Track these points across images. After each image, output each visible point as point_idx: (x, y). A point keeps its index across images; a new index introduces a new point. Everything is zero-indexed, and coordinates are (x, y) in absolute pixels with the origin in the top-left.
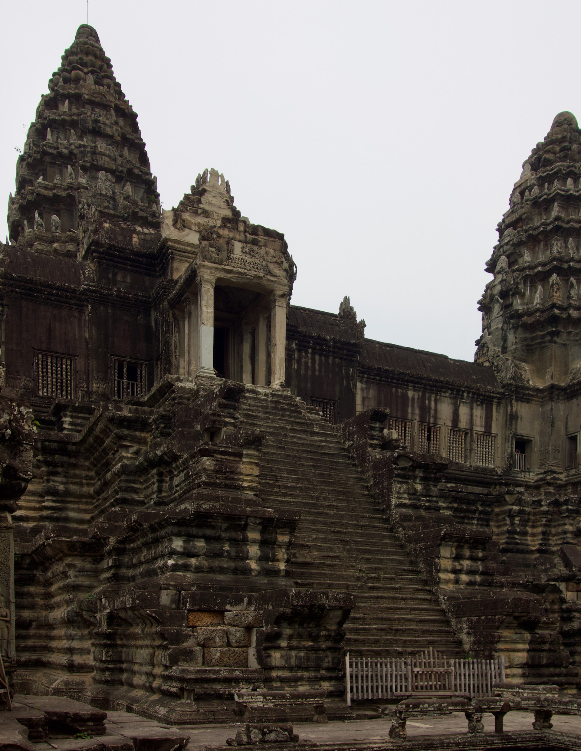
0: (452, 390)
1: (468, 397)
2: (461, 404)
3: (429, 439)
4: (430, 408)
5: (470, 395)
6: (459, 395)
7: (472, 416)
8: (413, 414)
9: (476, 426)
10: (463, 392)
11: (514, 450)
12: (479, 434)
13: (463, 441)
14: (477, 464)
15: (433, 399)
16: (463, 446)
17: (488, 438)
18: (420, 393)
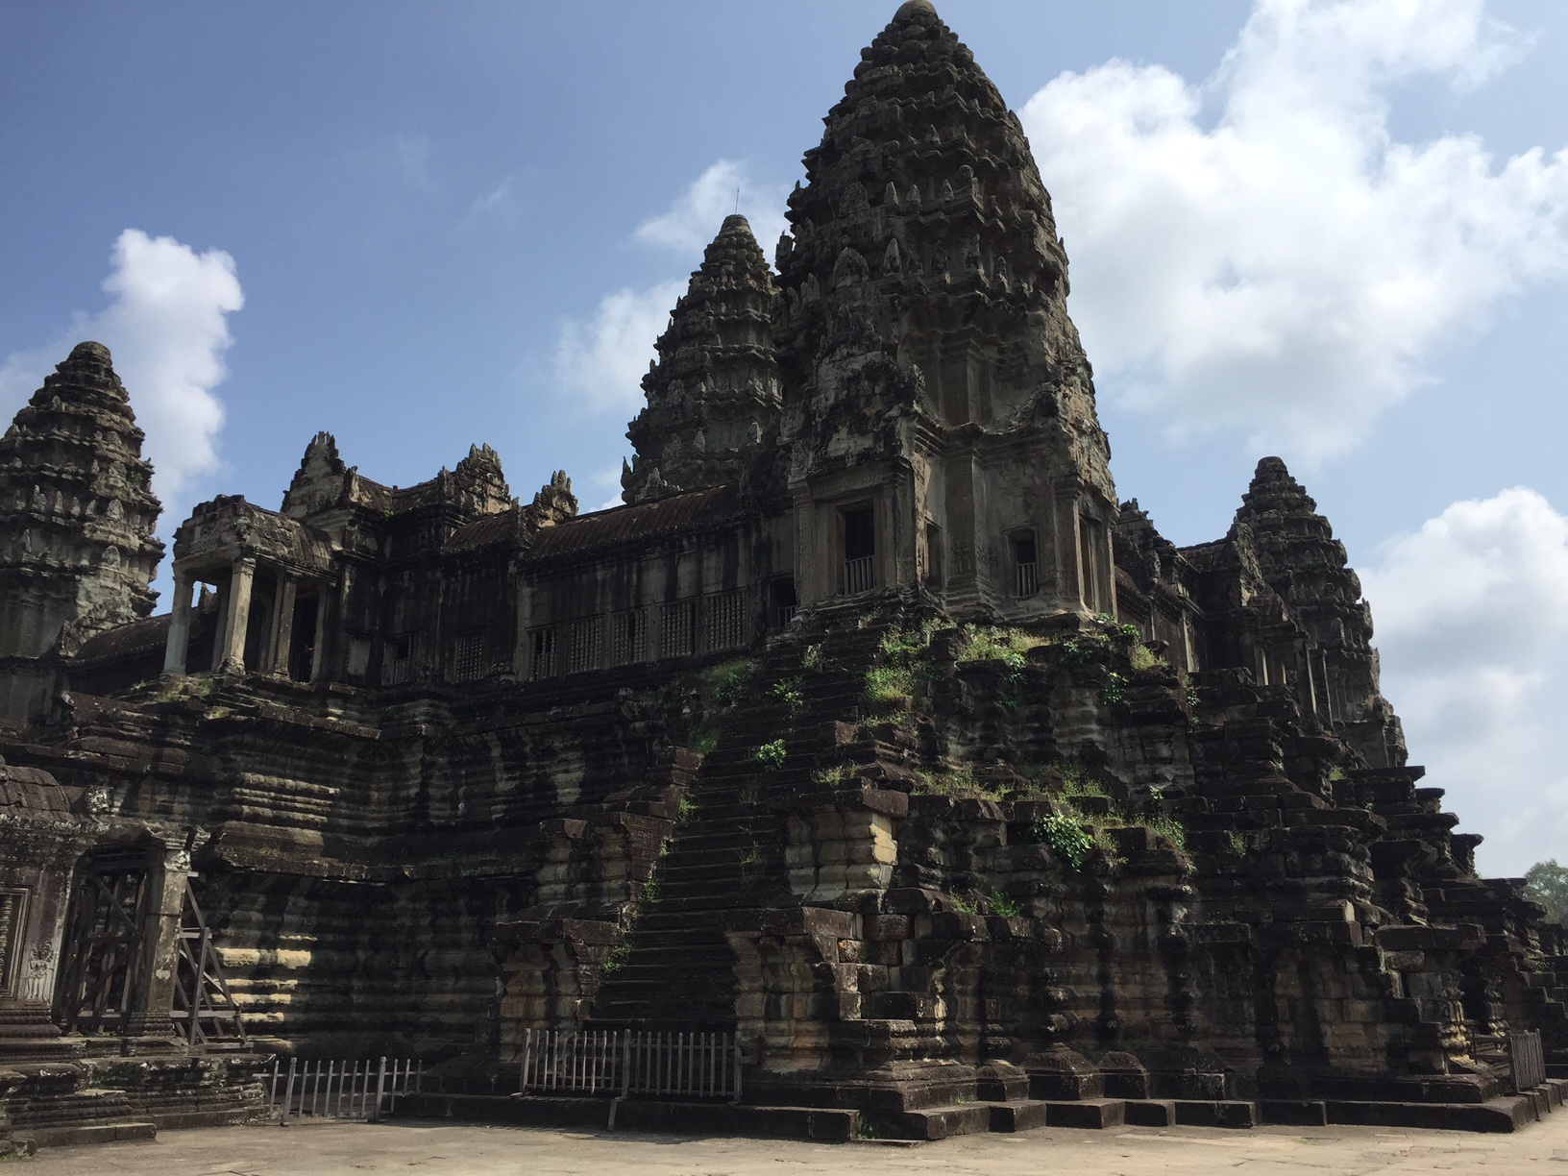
0: (663, 544)
1: (690, 545)
2: (682, 559)
4: (629, 585)
6: (675, 547)
7: (700, 573)
8: (602, 603)
9: (708, 584)
10: (680, 541)
11: (768, 604)
12: (714, 598)
13: (689, 618)
14: (712, 649)
15: (635, 569)
16: (689, 627)
17: (733, 598)
18: (615, 569)
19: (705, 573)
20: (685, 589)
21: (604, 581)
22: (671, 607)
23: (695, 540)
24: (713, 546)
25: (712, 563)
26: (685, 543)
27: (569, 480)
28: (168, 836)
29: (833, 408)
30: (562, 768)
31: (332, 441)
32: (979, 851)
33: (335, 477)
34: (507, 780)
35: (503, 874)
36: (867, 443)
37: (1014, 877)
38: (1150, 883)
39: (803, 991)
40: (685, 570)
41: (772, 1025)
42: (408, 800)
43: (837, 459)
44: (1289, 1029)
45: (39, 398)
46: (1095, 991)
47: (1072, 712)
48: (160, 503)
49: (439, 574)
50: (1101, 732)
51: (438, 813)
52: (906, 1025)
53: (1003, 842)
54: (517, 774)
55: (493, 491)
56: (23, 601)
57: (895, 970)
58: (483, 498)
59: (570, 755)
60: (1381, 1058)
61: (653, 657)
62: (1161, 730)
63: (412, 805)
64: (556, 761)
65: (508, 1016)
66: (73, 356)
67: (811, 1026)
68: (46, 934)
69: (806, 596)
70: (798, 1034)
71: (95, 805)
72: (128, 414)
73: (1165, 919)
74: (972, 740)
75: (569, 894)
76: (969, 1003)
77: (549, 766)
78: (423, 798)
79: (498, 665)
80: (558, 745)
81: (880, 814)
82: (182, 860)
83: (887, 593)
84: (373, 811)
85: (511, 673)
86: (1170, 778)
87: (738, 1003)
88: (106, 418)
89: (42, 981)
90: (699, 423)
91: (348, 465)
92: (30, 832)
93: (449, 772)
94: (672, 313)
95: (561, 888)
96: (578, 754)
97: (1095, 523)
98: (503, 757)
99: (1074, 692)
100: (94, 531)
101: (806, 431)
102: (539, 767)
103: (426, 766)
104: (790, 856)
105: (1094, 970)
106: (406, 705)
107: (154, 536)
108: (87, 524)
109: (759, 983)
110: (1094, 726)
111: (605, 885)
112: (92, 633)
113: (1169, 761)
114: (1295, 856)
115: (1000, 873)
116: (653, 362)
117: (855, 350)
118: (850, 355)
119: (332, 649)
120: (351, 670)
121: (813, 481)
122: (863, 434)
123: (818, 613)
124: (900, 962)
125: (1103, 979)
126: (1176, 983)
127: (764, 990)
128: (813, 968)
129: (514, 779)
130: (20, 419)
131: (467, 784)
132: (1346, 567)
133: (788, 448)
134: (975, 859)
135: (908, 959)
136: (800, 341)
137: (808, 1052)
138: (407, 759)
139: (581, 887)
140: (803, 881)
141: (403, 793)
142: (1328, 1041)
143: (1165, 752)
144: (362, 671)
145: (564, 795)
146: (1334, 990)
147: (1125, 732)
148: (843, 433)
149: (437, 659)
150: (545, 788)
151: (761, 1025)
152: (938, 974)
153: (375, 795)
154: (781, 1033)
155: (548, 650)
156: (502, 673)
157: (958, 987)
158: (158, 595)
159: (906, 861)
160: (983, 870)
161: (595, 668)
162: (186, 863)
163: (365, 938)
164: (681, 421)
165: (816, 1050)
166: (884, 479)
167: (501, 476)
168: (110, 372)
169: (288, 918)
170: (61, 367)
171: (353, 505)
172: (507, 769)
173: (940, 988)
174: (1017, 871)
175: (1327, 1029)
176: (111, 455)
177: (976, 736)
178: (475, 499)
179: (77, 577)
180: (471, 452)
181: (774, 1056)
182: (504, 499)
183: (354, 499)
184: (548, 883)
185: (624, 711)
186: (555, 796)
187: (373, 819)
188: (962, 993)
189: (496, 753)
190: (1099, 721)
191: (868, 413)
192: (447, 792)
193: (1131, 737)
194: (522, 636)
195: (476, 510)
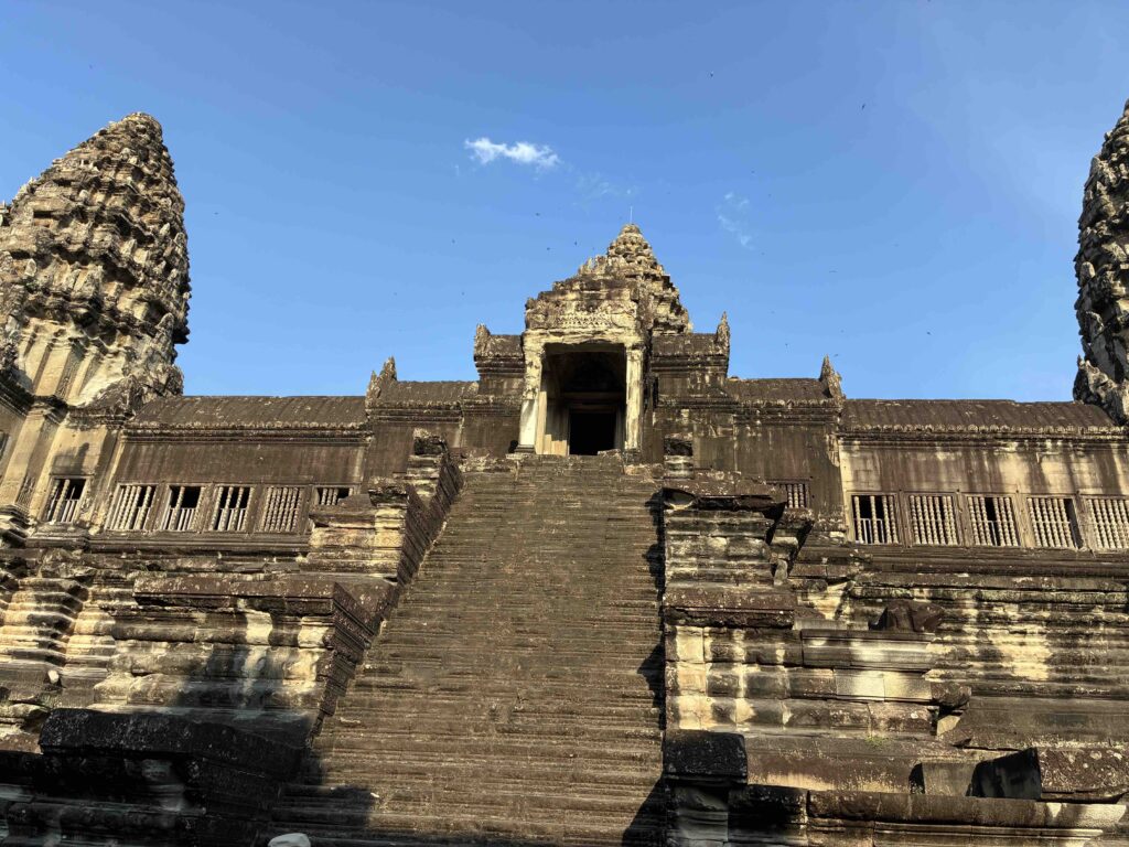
0: (1021, 440)
1: (1055, 447)
2: (1045, 459)
4: (981, 470)
5: (1059, 443)
6: (1036, 446)
7: (1071, 473)
8: (951, 483)
9: (1084, 487)
10: (1043, 440)
12: (1093, 499)
13: (1064, 513)
15: (985, 458)
16: (1066, 522)
18: (960, 454)
19: (1077, 475)
20: (1055, 486)
21: (947, 463)
22: (1040, 499)
25: (1085, 469)
26: (1049, 444)
40: (1052, 469)
61: (1027, 544)
194: (846, 497)
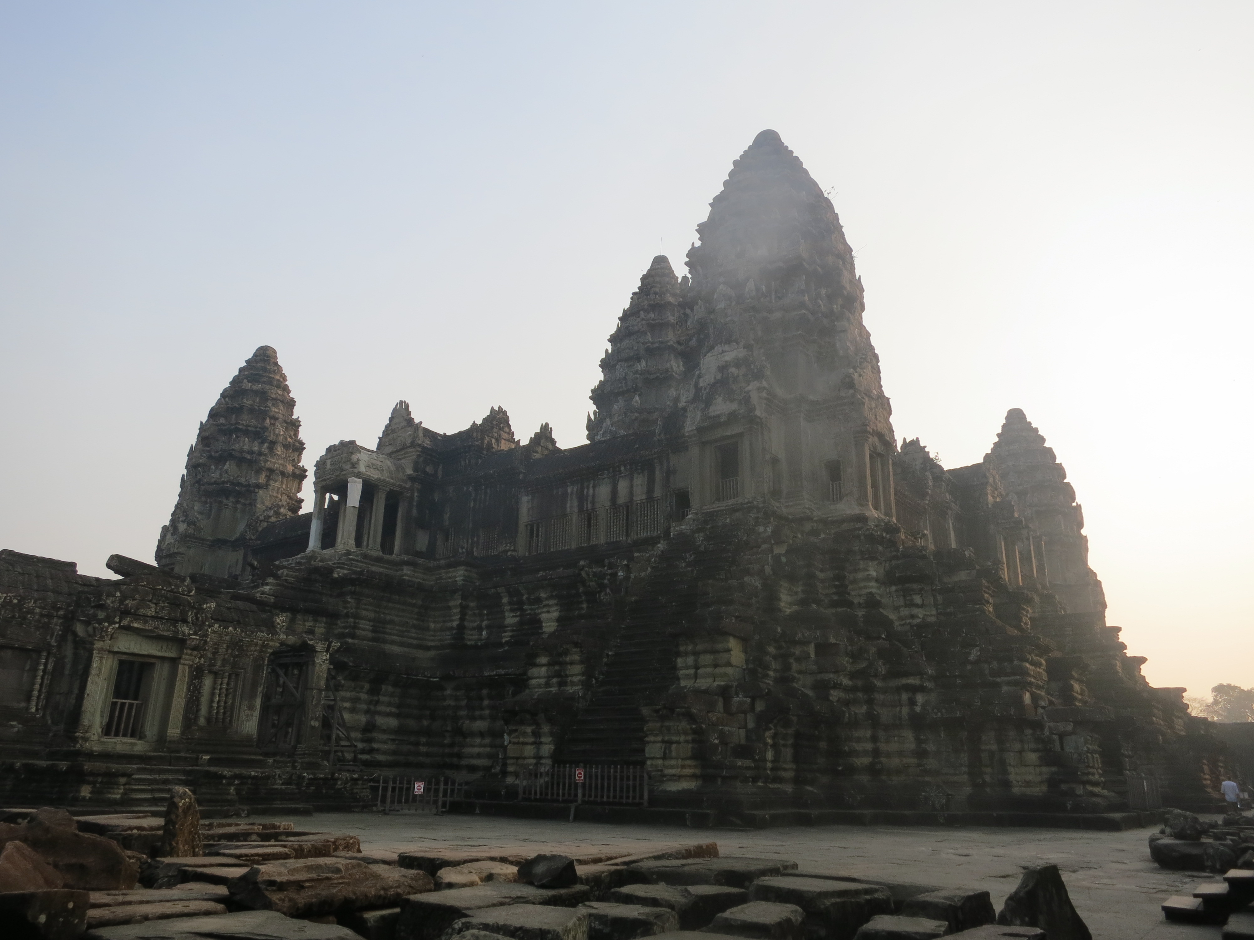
0: (610, 469)
1: (625, 470)
2: (621, 479)
3: (589, 526)
4: (588, 495)
6: (617, 471)
7: (631, 487)
8: (571, 507)
9: (637, 495)
10: (620, 466)
11: (674, 507)
12: (641, 503)
13: (625, 516)
14: (639, 536)
15: (591, 485)
16: (625, 521)
17: (652, 504)
19: (634, 488)
20: (622, 498)
21: (572, 493)
22: (614, 509)
23: (628, 467)
24: (640, 471)
25: (640, 481)
26: (622, 468)
27: (551, 428)
28: (317, 643)
29: (713, 385)
30: (545, 610)
31: (407, 406)
32: (798, 660)
33: (409, 429)
34: (512, 617)
35: (509, 675)
36: (734, 406)
37: (819, 677)
38: (904, 681)
39: (687, 742)
40: (623, 486)
41: (667, 763)
42: (452, 628)
43: (714, 417)
44: (989, 770)
45: (236, 382)
46: (869, 746)
47: (860, 575)
48: (304, 444)
49: (471, 489)
50: (878, 588)
51: (471, 638)
52: (748, 763)
53: (812, 655)
54: (518, 613)
55: (504, 436)
56: (225, 505)
57: (742, 732)
58: (498, 441)
59: (551, 602)
60: (1044, 788)
61: (602, 541)
62: (915, 586)
63: (454, 632)
64: (542, 606)
65: (512, 755)
66: (255, 355)
67: (689, 762)
68: (253, 696)
69: (695, 501)
70: (683, 767)
71: (278, 624)
72: (286, 389)
73: (912, 702)
74: (796, 593)
75: (547, 685)
76: (788, 753)
77: (538, 608)
78: (461, 628)
79: (506, 546)
80: (543, 595)
81: (735, 636)
82: (325, 658)
83: (746, 500)
84: (432, 636)
85: (514, 550)
86: (921, 616)
87: (648, 749)
88: (275, 393)
89: (251, 723)
90: (636, 390)
91: (417, 421)
92: (245, 638)
93: (477, 612)
94: (620, 319)
95: (542, 681)
96: (555, 601)
97: (880, 455)
98: (510, 603)
99: (861, 562)
100: (266, 461)
101: (696, 398)
102: (531, 609)
103: (464, 608)
104: (680, 661)
105: (869, 733)
106: (450, 570)
107: (301, 464)
108: (261, 458)
109: (659, 738)
110: (873, 584)
111: (569, 679)
112: (265, 524)
113: (921, 606)
114: (995, 665)
115: (810, 674)
116: (607, 350)
117: (726, 348)
118: (723, 352)
119: (408, 535)
120: (418, 549)
121: (701, 430)
122: (732, 401)
123: (703, 513)
124: (745, 727)
125: (874, 739)
126: (919, 741)
127: (663, 742)
128: (691, 729)
129: (516, 616)
130: (224, 394)
131: (488, 620)
132: (1065, 481)
133: (685, 409)
134: (795, 666)
135: (751, 725)
136: (693, 342)
137: (688, 778)
138: (451, 604)
139: (555, 680)
140: (688, 677)
141: (449, 624)
142: (1012, 777)
143: (918, 600)
144: (424, 549)
145: (547, 627)
146: (1017, 746)
147: (893, 588)
148: (719, 400)
149: (470, 541)
150: (536, 622)
151: (660, 762)
152: (768, 734)
153: (432, 625)
154: (672, 767)
155: (537, 536)
156: (510, 550)
157: (782, 742)
158: (302, 501)
159: (751, 666)
160: (800, 672)
161: (566, 548)
162: (326, 660)
163: (428, 713)
164: (625, 389)
165: (694, 776)
166: (744, 429)
167: (509, 426)
168: (276, 364)
169: (382, 698)
170: (248, 362)
171: (419, 445)
172: (512, 610)
173: (770, 741)
174: (820, 673)
175: (1011, 769)
176: (277, 415)
177: (800, 589)
178: (493, 441)
179: (257, 490)
180: (491, 412)
181: (669, 780)
182: (512, 440)
183: (420, 442)
184: (535, 678)
185: (583, 574)
186: (541, 627)
187: (432, 640)
188: (785, 746)
189: (505, 600)
190: (877, 581)
191: (734, 388)
192: (476, 624)
193: (896, 591)
194: (522, 528)
195: (493, 448)
